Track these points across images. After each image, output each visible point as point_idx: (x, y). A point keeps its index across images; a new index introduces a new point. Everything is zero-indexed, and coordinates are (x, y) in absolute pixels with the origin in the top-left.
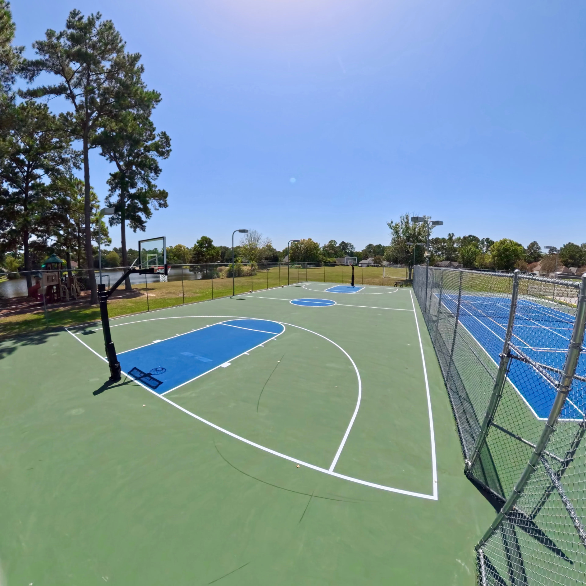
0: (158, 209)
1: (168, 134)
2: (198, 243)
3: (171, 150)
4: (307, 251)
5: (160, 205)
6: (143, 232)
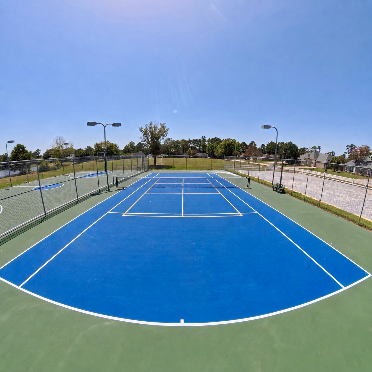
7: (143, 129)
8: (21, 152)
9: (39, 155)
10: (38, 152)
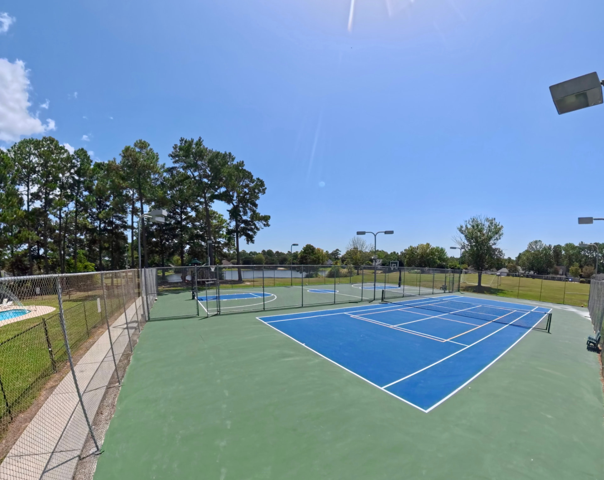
0: (263, 228)
1: (261, 178)
2: (303, 249)
3: (266, 188)
4: (422, 256)
5: (265, 225)
6: (253, 244)
7: (464, 229)
8: (309, 253)
9: (338, 257)
10: (337, 252)
